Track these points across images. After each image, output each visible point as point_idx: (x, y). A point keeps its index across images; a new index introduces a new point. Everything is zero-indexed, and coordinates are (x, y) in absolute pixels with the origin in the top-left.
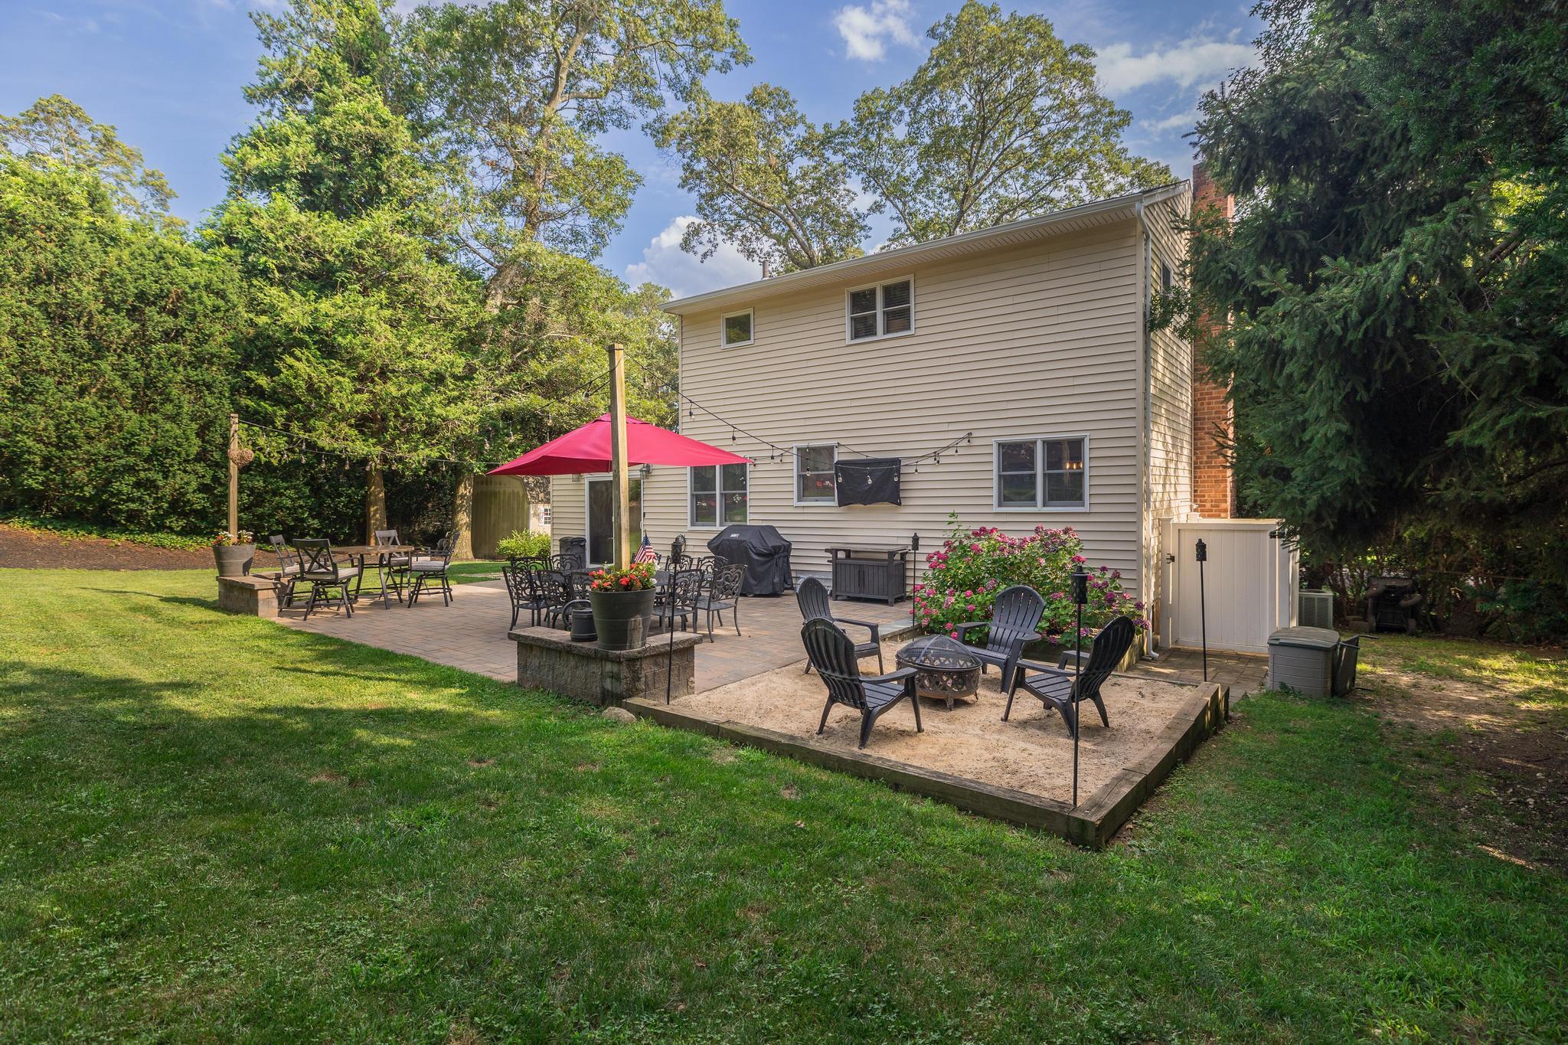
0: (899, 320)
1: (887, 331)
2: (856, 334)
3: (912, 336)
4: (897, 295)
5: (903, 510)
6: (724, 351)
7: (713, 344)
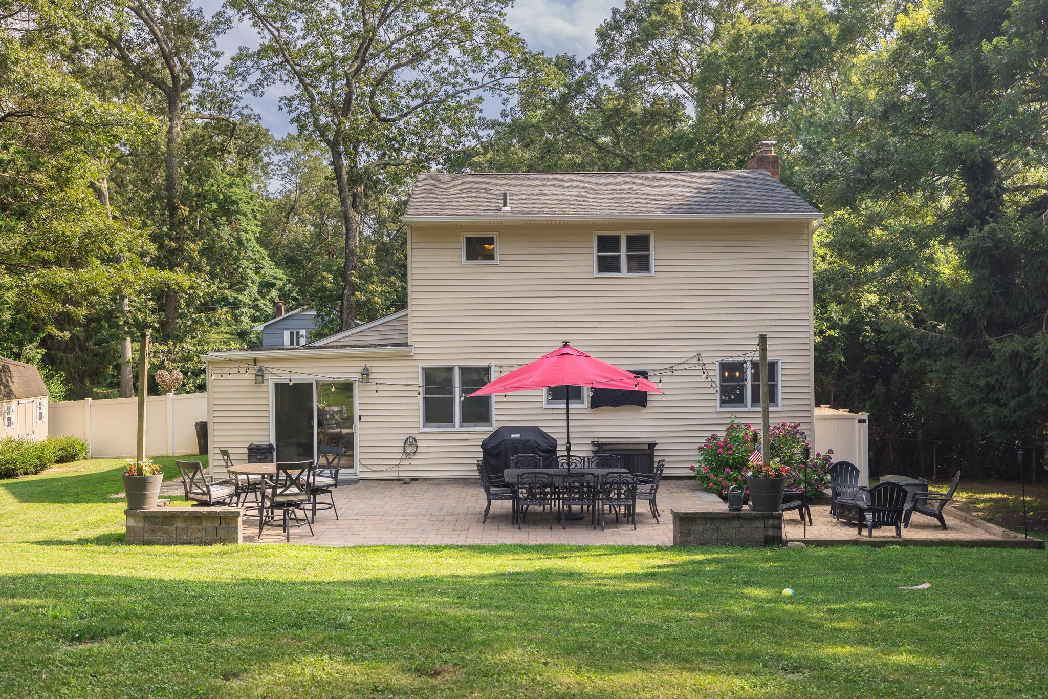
0: (641, 264)
1: (629, 270)
2: (601, 269)
3: (652, 277)
4: (639, 243)
5: (645, 410)
6: (464, 267)
7: (454, 258)
